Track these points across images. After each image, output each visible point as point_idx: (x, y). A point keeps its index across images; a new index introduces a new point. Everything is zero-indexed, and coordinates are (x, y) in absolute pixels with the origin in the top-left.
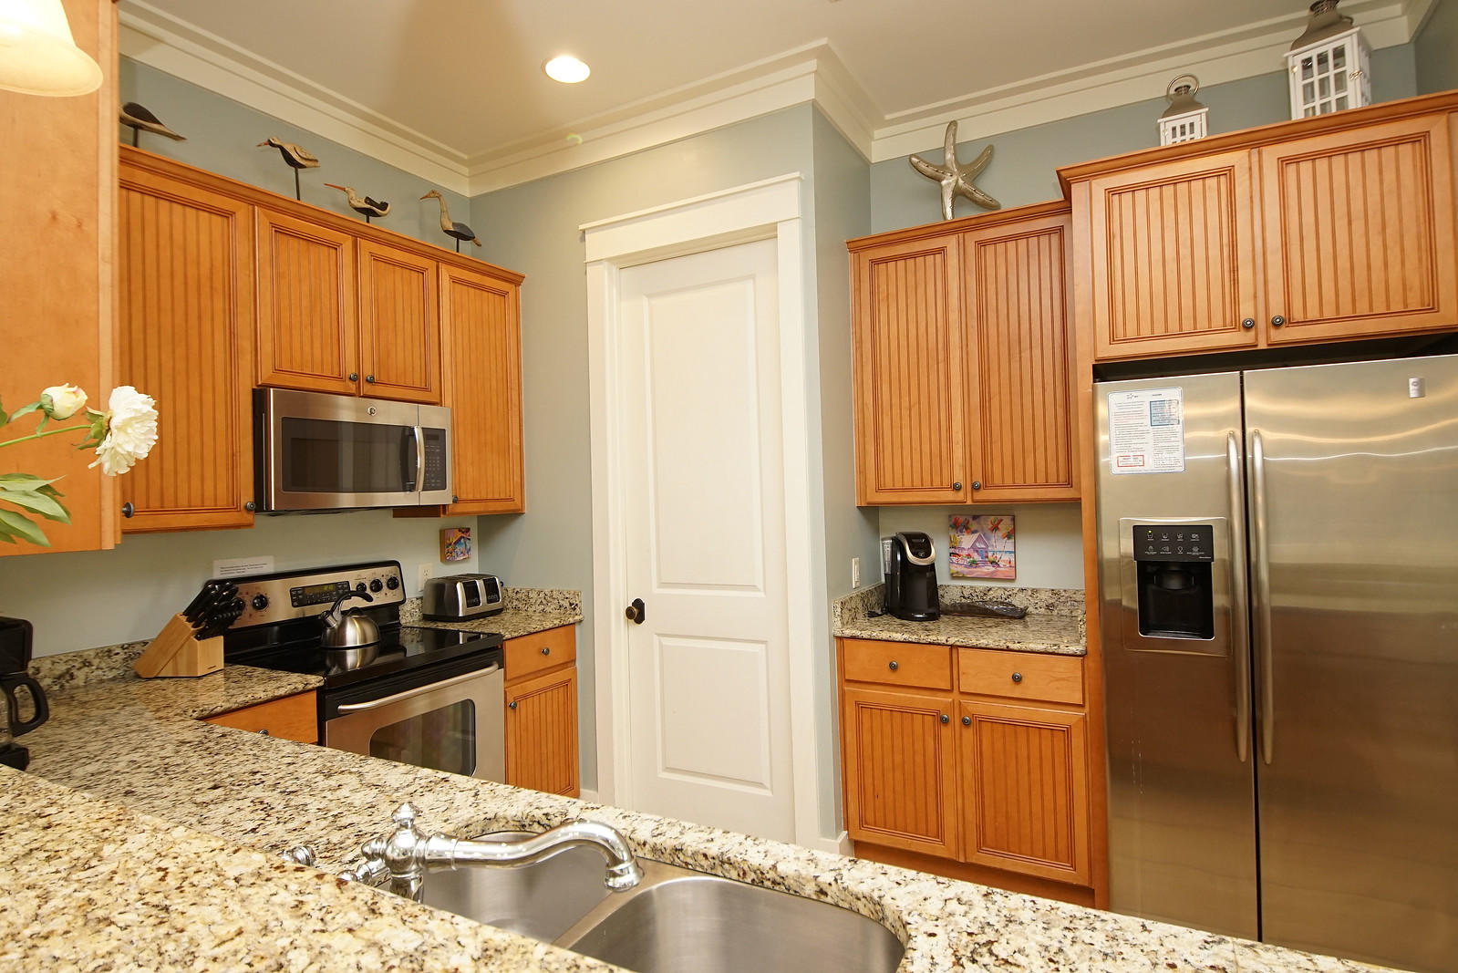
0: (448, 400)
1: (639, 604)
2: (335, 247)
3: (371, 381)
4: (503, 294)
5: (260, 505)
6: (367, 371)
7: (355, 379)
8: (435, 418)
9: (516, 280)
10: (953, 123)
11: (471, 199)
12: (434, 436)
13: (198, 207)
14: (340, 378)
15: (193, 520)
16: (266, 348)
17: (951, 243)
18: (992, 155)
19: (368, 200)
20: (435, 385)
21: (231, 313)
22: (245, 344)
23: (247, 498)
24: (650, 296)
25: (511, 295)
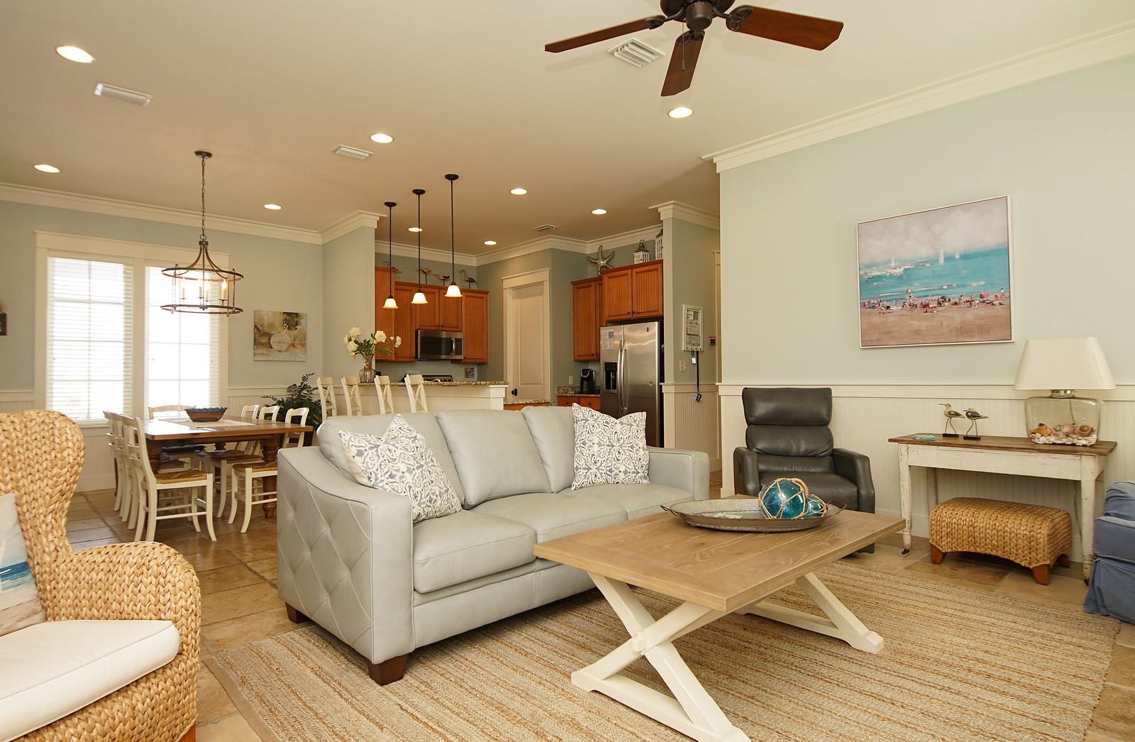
0: (464, 331)
1: (516, 390)
2: (434, 293)
3: (442, 326)
4: (482, 298)
5: (416, 357)
6: (441, 324)
7: (438, 326)
8: (459, 336)
9: (487, 293)
10: (601, 246)
11: (477, 267)
12: (459, 341)
13: (405, 290)
14: (434, 326)
15: (403, 360)
16: (418, 320)
17: (593, 284)
18: (614, 255)
19: (444, 277)
20: (460, 326)
21: (411, 313)
22: (414, 320)
23: (414, 355)
24: (520, 298)
25: (485, 298)
